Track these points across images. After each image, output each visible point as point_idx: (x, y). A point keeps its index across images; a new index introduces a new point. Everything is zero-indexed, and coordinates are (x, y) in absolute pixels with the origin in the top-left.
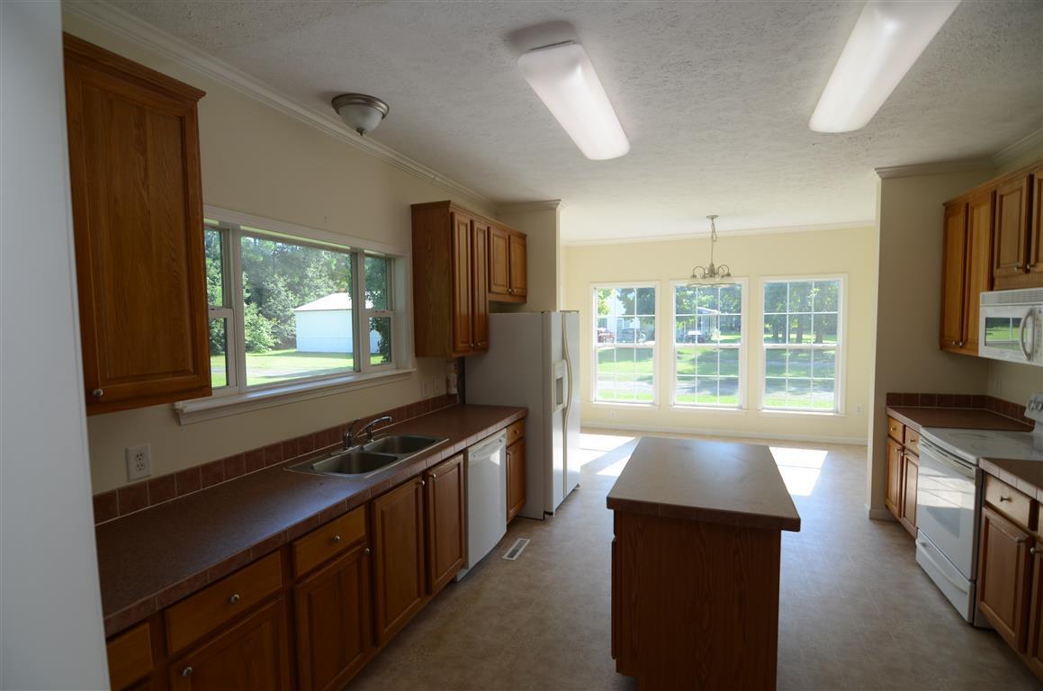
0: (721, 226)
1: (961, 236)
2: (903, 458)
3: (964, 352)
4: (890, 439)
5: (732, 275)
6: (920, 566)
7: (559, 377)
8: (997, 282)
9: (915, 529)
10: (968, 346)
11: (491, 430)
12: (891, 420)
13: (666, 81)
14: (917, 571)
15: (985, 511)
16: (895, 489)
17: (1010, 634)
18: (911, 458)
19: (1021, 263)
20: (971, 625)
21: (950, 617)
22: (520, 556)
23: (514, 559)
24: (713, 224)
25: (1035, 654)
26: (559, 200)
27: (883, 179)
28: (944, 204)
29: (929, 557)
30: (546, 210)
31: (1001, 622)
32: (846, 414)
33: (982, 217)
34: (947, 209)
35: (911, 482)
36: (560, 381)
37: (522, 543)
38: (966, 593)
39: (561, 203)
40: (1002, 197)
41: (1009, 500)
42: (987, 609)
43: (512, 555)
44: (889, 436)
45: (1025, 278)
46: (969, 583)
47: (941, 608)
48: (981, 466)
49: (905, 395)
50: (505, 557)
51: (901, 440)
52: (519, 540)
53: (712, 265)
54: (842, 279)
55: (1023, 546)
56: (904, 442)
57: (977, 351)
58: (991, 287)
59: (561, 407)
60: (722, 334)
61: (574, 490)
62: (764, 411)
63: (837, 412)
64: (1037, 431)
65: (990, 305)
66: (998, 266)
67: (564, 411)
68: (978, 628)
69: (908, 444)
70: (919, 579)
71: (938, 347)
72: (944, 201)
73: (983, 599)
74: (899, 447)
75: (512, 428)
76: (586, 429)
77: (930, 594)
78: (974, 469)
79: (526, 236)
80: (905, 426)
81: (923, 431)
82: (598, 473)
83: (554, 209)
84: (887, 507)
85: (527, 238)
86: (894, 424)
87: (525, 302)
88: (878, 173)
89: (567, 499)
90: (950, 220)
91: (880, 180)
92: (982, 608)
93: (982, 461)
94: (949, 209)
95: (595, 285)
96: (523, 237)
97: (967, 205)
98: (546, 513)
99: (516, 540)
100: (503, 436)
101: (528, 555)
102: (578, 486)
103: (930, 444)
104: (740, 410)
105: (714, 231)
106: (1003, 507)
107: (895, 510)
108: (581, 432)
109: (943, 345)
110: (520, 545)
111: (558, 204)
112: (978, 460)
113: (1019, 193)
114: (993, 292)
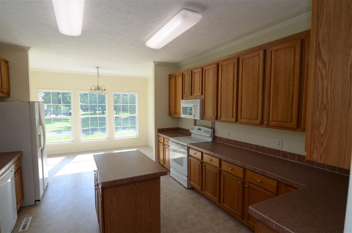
0: (101, 71)
1: (174, 84)
2: (164, 147)
3: (176, 116)
4: (159, 142)
5: (106, 90)
6: (172, 177)
7: (39, 134)
8: (184, 97)
9: (169, 167)
10: (177, 114)
11: (7, 167)
12: (159, 137)
13: (108, 13)
14: (171, 178)
15: (190, 158)
16: (161, 156)
17: (198, 187)
18: (166, 147)
19: (190, 93)
20: (188, 188)
21: (183, 188)
22: (29, 227)
23: (27, 229)
24: (98, 70)
25: (205, 190)
26: (30, 47)
27: (155, 65)
28: (169, 75)
29: (175, 173)
30: (23, 51)
31: (196, 185)
32: (140, 136)
33: (179, 80)
34: (169, 76)
35: (167, 154)
36: (40, 136)
37: (28, 220)
38: (186, 180)
39: (31, 49)
40: (185, 75)
41: (196, 153)
42: (192, 183)
43: (24, 228)
44: (159, 141)
45: (191, 97)
46: (187, 178)
47: (180, 187)
48: (188, 146)
49: (162, 129)
50: (20, 230)
51: (163, 142)
52: (25, 219)
53: (98, 86)
54: (137, 94)
55: (200, 164)
56: (164, 142)
57: (180, 116)
58: (183, 99)
59: (41, 148)
60: (83, 112)
61: (47, 186)
62: (115, 139)
63: (137, 136)
64: (192, 135)
65: (183, 104)
66: (184, 93)
67: (42, 150)
68: (189, 189)
69: (165, 143)
70: (172, 181)
71: (168, 115)
72: (169, 74)
73: (190, 181)
74: (163, 144)
75: (16, 163)
76: (50, 156)
77: (177, 184)
78: (187, 147)
79: (8, 62)
80: (164, 138)
81: (171, 139)
82: (55, 175)
83: (27, 51)
84: (159, 162)
85: (9, 63)
86: (160, 138)
87: (9, 96)
88: (154, 63)
89: (45, 191)
90: (171, 79)
91: (154, 65)
92: (190, 183)
93: (188, 145)
94: (170, 77)
95: (40, 90)
96: (7, 62)
97: (175, 76)
98: (36, 201)
99: (23, 220)
100: (13, 169)
101: (34, 224)
102: (48, 184)
103: (173, 142)
104: (107, 139)
105: (98, 73)
106: (195, 156)
107: (162, 163)
108: (48, 158)
109: (170, 114)
110: (27, 222)
111: (29, 49)
112: (187, 145)
113: (189, 75)
114: (183, 100)
